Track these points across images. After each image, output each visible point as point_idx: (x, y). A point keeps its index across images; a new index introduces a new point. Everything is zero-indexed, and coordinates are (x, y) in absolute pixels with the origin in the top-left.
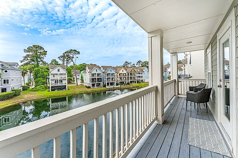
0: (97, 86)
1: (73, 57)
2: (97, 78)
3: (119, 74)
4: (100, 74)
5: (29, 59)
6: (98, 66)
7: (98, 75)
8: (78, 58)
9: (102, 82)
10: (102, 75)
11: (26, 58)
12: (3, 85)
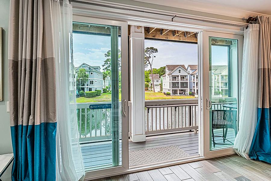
0: (180, 94)
1: (149, 57)
2: (180, 81)
3: (220, 76)
4: (185, 76)
5: (108, 63)
6: (183, 66)
7: (183, 77)
8: (155, 57)
9: (188, 89)
10: (188, 78)
11: (106, 62)
12: (90, 86)
